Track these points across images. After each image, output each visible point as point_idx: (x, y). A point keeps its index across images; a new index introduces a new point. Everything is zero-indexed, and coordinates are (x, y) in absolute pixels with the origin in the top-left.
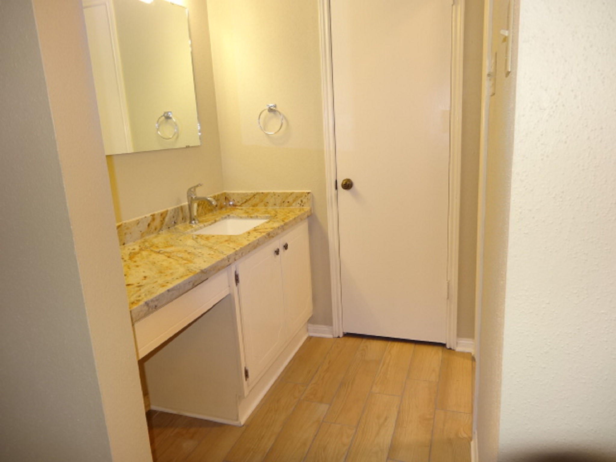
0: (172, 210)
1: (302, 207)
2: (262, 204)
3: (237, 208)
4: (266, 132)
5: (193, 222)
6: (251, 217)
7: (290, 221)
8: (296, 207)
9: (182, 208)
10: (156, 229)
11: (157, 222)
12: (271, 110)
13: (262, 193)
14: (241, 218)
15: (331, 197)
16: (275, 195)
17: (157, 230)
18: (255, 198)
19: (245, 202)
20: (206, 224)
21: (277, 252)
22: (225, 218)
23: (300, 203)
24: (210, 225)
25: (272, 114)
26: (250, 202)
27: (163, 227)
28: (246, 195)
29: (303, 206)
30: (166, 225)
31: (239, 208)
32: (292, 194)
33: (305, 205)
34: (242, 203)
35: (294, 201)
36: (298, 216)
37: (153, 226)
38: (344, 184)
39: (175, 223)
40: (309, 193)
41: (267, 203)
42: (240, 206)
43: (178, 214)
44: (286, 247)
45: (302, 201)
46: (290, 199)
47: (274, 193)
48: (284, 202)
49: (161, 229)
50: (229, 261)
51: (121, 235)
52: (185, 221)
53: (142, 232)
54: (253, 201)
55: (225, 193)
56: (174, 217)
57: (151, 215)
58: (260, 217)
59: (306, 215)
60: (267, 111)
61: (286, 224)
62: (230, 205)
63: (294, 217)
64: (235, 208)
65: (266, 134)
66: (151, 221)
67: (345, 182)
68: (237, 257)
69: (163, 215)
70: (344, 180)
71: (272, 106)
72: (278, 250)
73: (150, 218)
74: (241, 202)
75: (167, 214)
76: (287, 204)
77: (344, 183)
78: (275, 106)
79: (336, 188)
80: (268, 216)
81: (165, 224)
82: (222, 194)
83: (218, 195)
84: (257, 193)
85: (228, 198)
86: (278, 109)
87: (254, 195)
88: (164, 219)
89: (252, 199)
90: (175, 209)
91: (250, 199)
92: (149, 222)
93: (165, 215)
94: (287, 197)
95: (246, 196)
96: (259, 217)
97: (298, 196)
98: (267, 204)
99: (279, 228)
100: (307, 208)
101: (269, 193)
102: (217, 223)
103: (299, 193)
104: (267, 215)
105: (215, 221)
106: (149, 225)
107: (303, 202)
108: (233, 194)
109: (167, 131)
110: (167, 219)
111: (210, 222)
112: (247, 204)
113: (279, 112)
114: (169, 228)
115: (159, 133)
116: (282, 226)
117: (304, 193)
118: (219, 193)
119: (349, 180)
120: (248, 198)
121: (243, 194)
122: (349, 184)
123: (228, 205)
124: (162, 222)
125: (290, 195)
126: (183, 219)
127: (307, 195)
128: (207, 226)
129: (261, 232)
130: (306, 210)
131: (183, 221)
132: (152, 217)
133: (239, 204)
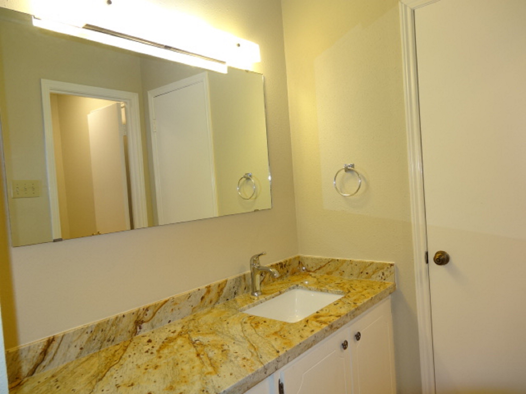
0: (233, 280)
1: (384, 281)
2: (337, 272)
3: (311, 275)
4: (342, 194)
5: (256, 294)
6: (321, 291)
7: (364, 304)
8: (376, 278)
9: (244, 277)
10: (211, 302)
11: (213, 295)
12: (347, 170)
13: (338, 260)
14: (310, 289)
15: (421, 272)
16: (352, 264)
17: (213, 303)
18: (329, 265)
19: (319, 268)
20: (268, 297)
21: (345, 345)
22: (294, 288)
23: (381, 275)
24: (273, 297)
25: (349, 174)
26: (324, 268)
27: (221, 299)
28: (320, 260)
29: (384, 279)
30: (224, 297)
31: (313, 274)
32: (372, 263)
33: (387, 279)
34: (317, 270)
35: (374, 273)
36: (376, 297)
37: (207, 300)
38: (437, 259)
39: (235, 293)
40: (392, 265)
41: (343, 271)
42: (314, 272)
43: (240, 284)
44: (358, 336)
45: (383, 274)
46: (370, 271)
47: (351, 261)
48: (362, 273)
49: (217, 302)
50: (265, 373)
51: (166, 312)
52: (248, 291)
53: (194, 307)
54: (328, 269)
55: (299, 257)
56: (234, 287)
57: (206, 287)
58: (331, 291)
59: (388, 292)
60: (344, 170)
61: (358, 309)
62: (303, 270)
63: (370, 298)
64: (309, 274)
65: (342, 195)
66: (205, 295)
67: (438, 255)
68: (280, 364)
69: (221, 287)
70: (437, 253)
71: (349, 166)
72: (346, 342)
73: (205, 291)
74: (315, 268)
75: (225, 284)
76: (364, 275)
77: (437, 257)
78: (353, 166)
79: (427, 262)
80: (340, 292)
81: (222, 296)
82: (295, 259)
83: (290, 260)
84: (332, 260)
85: (301, 262)
86: (356, 169)
87: (329, 262)
88: (222, 290)
89: (327, 265)
90: (236, 279)
91: (324, 266)
92: (203, 295)
93: (223, 285)
94: (366, 267)
95: (321, 262)
96: (329, 291)
97: (380, 267)
98: (343, 273)
99: (347, 315)
100: (389, 283)
101: (344, 261)
102: (281, 295)
103: (380, 263)
104: (339, 290)
105: (281, 293)
106: (203, 298)
107: (385, 275)
108: (307, 258)
109: (248, 191)
110: (225, 290)
111: (273, 295)
112: (321, 270)
113: (357, 173)
114: (228, 300)
115: (240, 193)
116: (353, 312)
117: (386, 264)
118: (293, 257)
119: (443, 253)
120: (323, 264)
121: (318, 259)
122: (444, 259)
123: (302, 270)
124: (219, 294)
125: (369, 266)
126: (245, 289)
127: (389, 267)
128: (270, 299)
129: (321, 322)
130: (388, 286)
131: (246, 291)
132: (207, 288)
133: (313, 270)
